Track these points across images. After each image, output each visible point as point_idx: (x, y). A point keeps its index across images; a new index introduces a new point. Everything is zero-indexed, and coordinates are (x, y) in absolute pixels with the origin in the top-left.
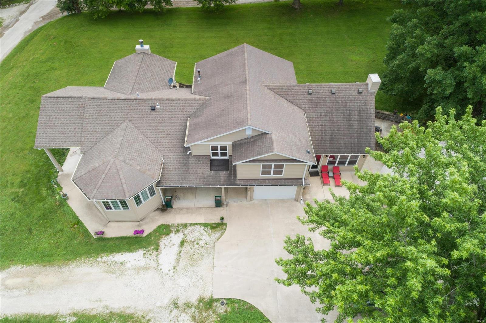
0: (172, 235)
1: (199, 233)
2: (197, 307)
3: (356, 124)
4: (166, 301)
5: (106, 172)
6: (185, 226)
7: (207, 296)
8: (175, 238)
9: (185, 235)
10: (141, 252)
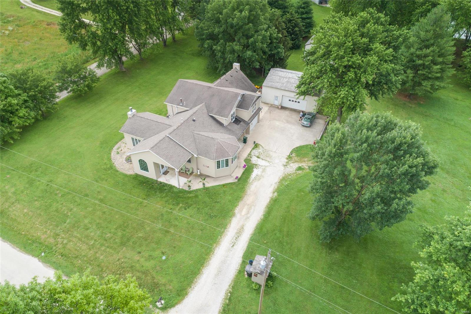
0: (251, 159)
1: (256, 152)
2: (289, 161)
4: (283, 168)
5: (223, 145)
6: (250, 154)
7: (286, 157)
8: (254, 159)
9: (254, 156)
10: (255, 169)
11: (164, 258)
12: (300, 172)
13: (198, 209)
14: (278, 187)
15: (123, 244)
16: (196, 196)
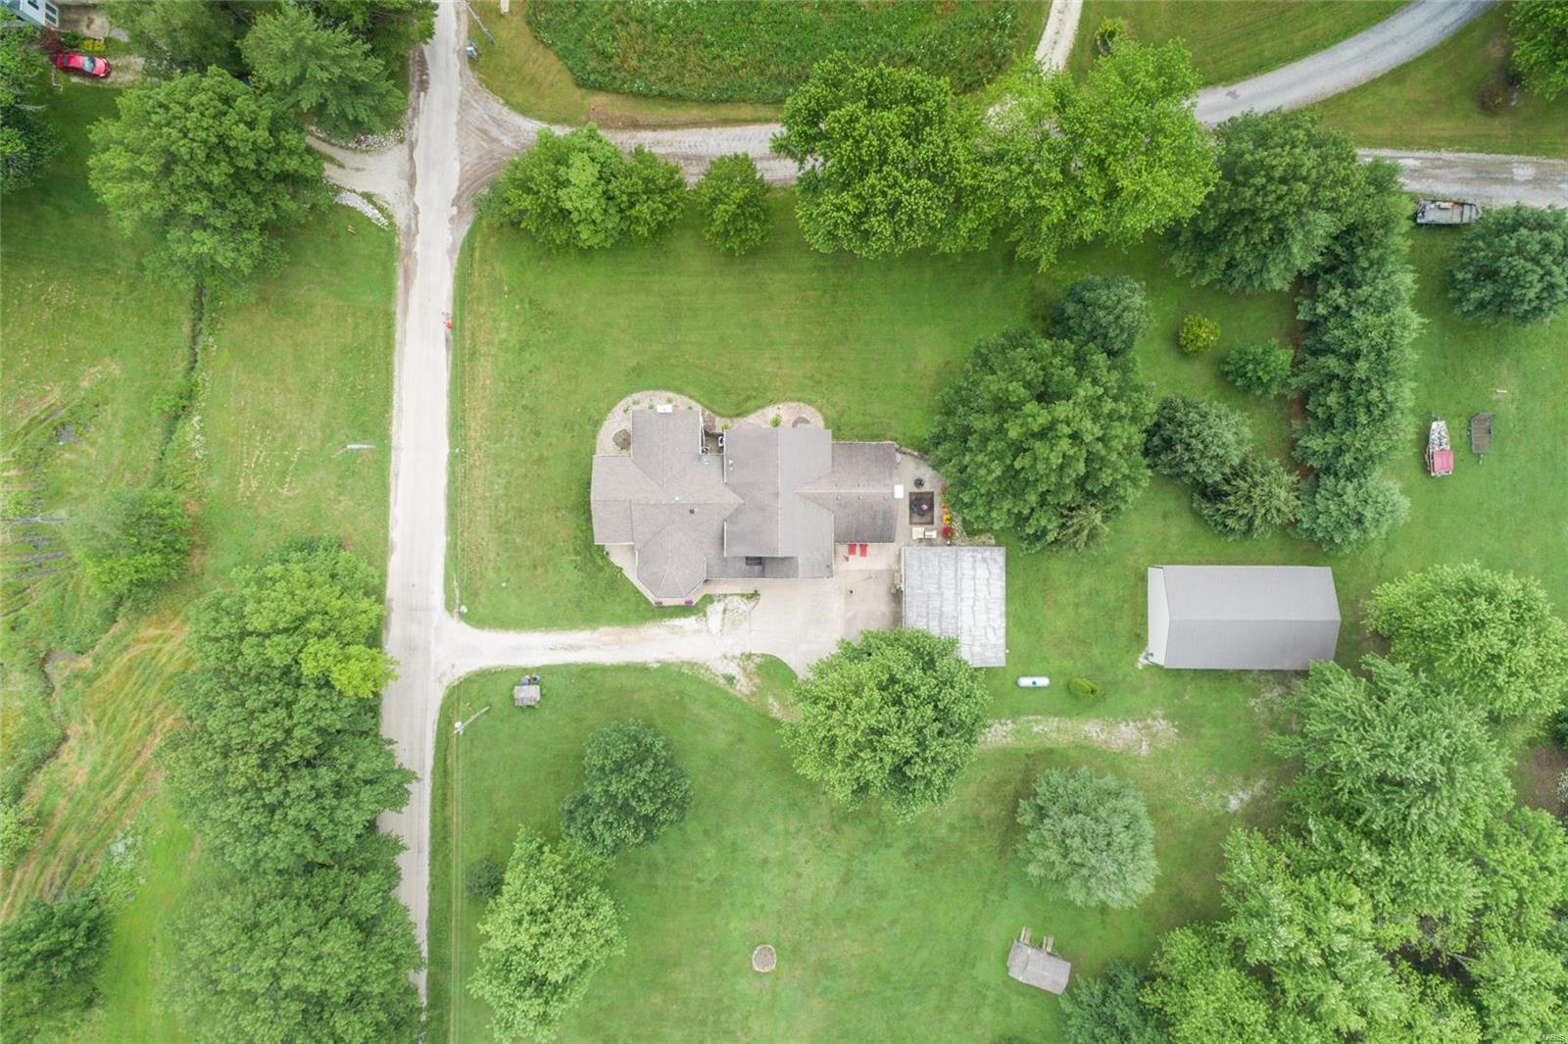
0: (715, 603)
1: (737, 602)
2: (741, 659)
3: (880, 522)
4: (718, 655)
6: (725, 596)
7: (747, 652)
8: (718, 607)
9: (726, 604)
10: (693, 618)
11: (504, 585)
12: (722, 681)
13: (583, 583)
14: (672, 664)
15: (499, 529)
16: (601, 569)
